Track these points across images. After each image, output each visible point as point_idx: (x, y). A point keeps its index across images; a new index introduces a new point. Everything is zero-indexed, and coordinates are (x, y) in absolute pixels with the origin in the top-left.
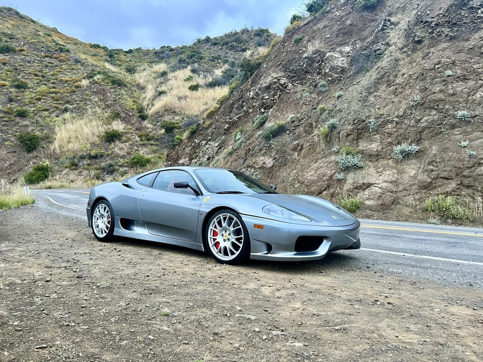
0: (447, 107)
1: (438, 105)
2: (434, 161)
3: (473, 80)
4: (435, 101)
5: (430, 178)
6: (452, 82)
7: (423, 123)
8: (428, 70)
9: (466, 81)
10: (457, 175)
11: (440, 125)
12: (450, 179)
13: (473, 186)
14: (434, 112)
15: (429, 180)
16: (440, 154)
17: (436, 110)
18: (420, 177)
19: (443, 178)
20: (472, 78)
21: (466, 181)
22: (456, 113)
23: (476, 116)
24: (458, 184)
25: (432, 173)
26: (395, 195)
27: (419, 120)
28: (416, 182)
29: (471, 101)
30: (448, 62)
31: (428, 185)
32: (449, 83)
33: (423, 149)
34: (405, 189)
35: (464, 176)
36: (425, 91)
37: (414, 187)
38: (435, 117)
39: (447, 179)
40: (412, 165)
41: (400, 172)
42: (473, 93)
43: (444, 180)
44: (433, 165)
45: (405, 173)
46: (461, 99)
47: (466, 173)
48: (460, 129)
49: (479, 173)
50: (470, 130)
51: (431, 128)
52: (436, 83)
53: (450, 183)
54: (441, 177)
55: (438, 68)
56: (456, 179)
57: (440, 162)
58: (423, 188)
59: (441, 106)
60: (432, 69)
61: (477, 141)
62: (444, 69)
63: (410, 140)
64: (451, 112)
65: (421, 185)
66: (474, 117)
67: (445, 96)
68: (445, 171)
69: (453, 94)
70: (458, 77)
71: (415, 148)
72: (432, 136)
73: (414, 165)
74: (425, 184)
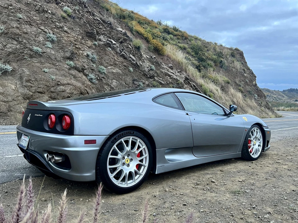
0: (25, 41)
1: (18, 38)
2: (30, 80)
3: (35, 27)
4: (15, 34)
5: (32, 92)
6: (24, 24)
7: (9, 49)
8: (2, 7)
9: (31, 26)
10: (47, 91)
11: (22, 53)
12: (43, 93)
13: (56, 98)
14: (15, 43)
15: (31, 94)
16: (33, 75)
17: (17, 41)
18: (21, 90)
19: (39, 92)
20: (34, 25)
21: (53, 95)
22: (31, 47)
23: (44, 52)
24: (49, 97)
25: (32, 88)
26: (8, 105)
27: (5, 45)
28: (20, 94)
29: (38, 41)
30: (17, 7)
31: (30, 97)
32: (21, 23)
33: (14, 69)
34: (13, 100)
35: (52, 92)
36: (6, 23)
37: (20, 98)
38: (17, 46)
39: (41, 93)
40: (10, 81)
41: (3, 86)
42: (37, 36)
43: (39, 94)
44: (31, 83)
45: (7, 86)
46: (31, 38)
47: (52, 89)
48: (36, 59)
49: (60, 90)
50: (44, 61)
51: (15, 53)
52: (12, 20)
53: (43, 96)
54: (37, 92)
55: (11, 9)
56: (47, 93)
57: (34, 81)
58: (26, 99)
59: (20, 40)
60: (6, 8)
61: (51, 70)
62: (15, 12)
63: (3, 60)
64: (28, 46)
65: (25, 97)
66: (43, 53)
67: (21, 32)
68: (40, 88)
69: (26, 33)
70: (27, 22)
71: (9, 67)
72: (18, 60)
73: (11, 81)
74: (29, 96)
